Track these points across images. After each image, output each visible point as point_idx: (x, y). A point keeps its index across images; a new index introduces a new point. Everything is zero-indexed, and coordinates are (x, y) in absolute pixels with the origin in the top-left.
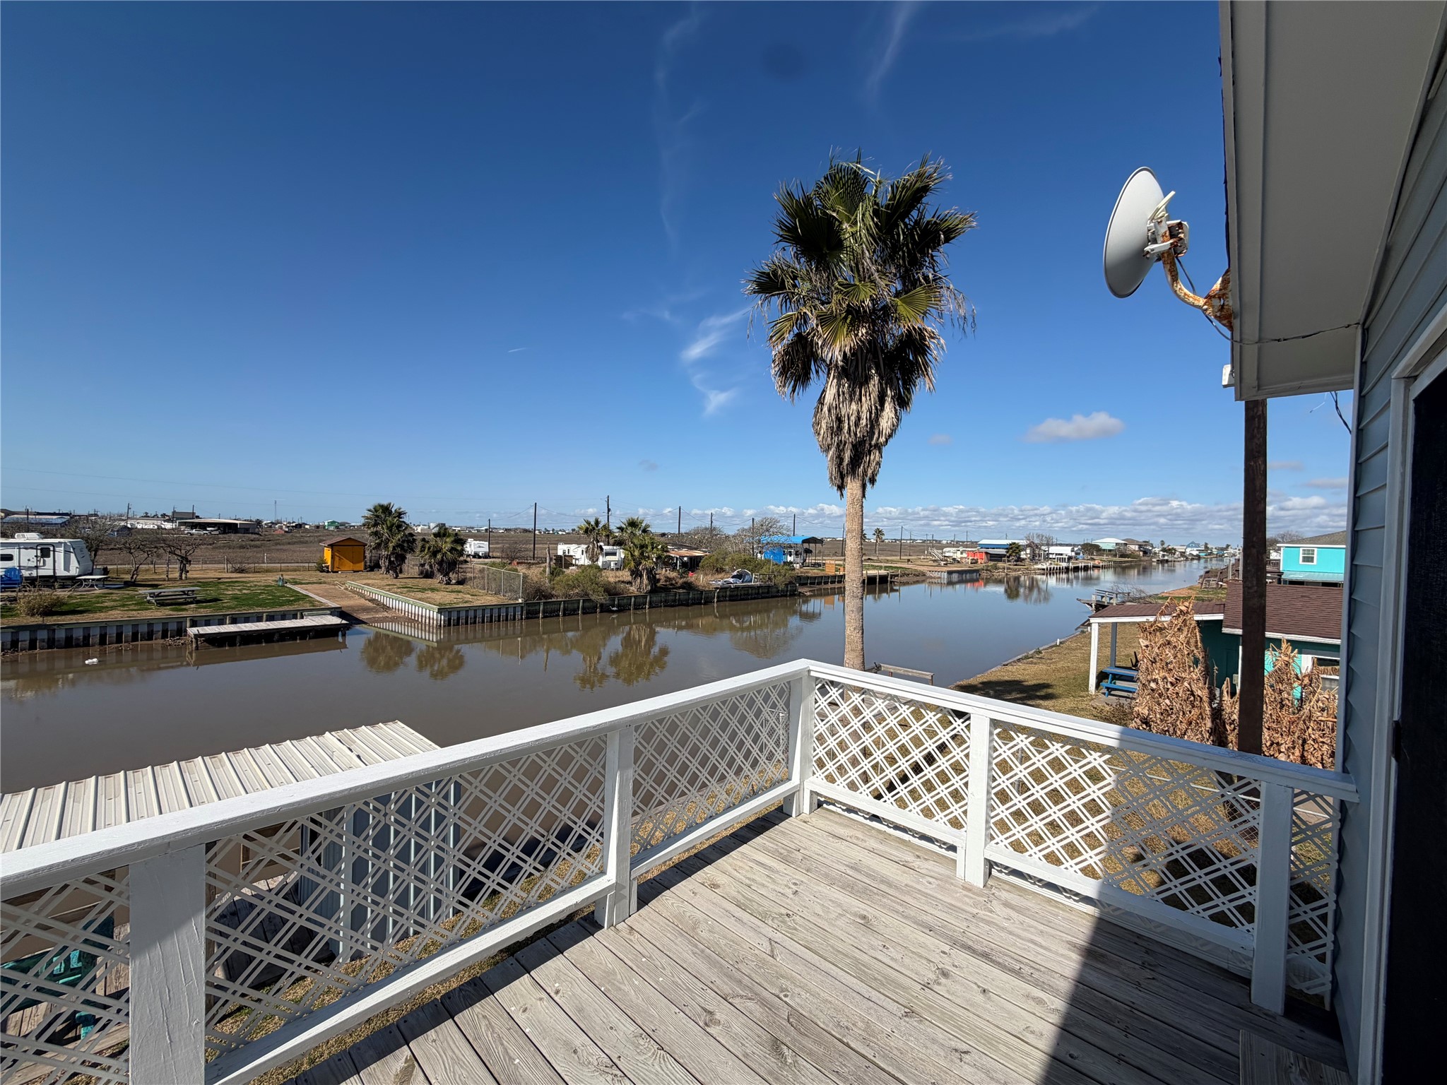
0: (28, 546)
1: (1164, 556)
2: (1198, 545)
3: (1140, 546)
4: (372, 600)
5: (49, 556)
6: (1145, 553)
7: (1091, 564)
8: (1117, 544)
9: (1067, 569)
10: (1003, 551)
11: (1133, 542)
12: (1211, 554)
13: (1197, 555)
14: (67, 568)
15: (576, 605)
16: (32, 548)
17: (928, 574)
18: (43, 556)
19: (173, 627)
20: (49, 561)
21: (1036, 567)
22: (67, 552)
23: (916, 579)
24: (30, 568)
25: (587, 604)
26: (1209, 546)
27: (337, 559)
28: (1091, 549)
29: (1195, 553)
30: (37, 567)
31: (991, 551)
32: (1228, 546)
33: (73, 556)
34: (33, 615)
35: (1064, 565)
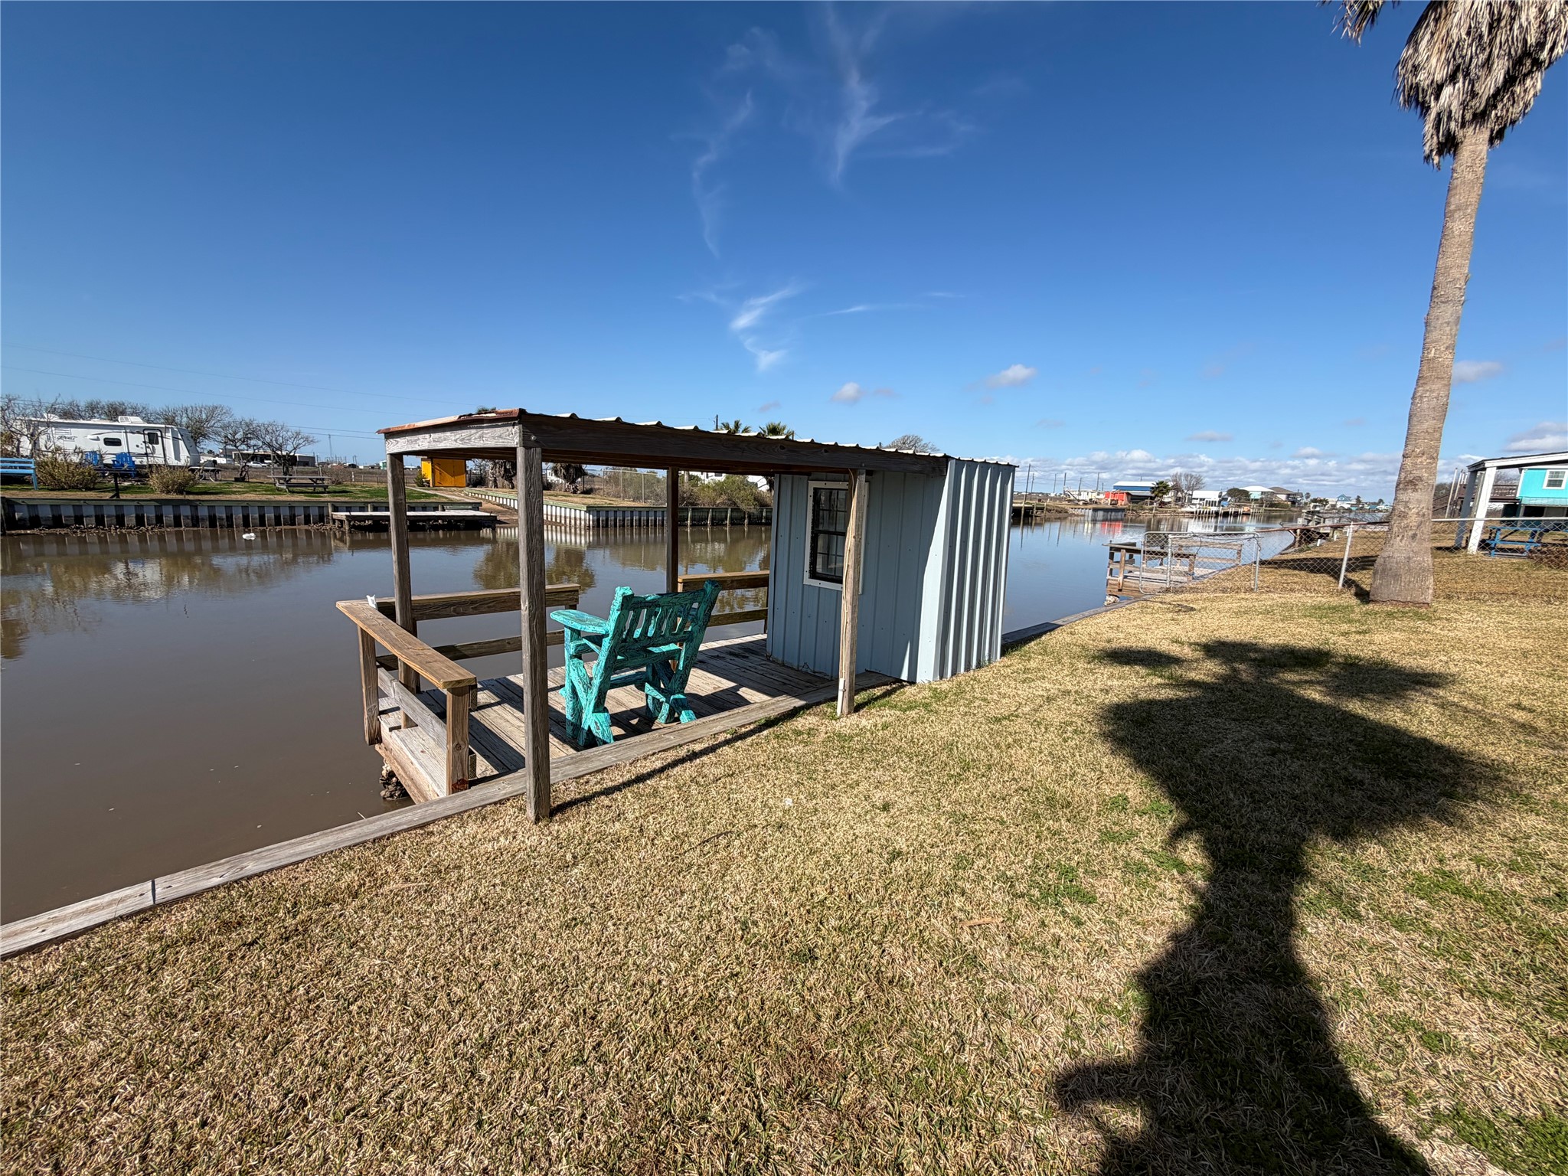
0: (134, 430)
1: (1315, 507)
2: (1348, 499)
3: (1288, 495)
4: (502, 505)
5: (157, 443)
6: (1293, 503)
7: (1241, 510)
8: (1263, 493)
9: (1217, 513)
10: (1148, 493)
11: (1280, 491)
12: (1362, 508)
13: (1349, 509)
14: (177, 457)
15: (723, 514)
16: (139, 433)
17: (1071, 511)
18: (151, 442)
19: (314, 512)
20: (158, 447)
21: (1183, 509)
22: (175, 439)
23: (1059, 515)
24: (139, 455)
25: (735, 514)
26: (1363, 500)
27: (437, 473)
28: (1240, 495)
29: (1347, 506)
30: (146, 454)
31: (1134, 493)
32: (1381, 501)
33: (181, 443)
34: (168, 492)
35: (1214, 509)
